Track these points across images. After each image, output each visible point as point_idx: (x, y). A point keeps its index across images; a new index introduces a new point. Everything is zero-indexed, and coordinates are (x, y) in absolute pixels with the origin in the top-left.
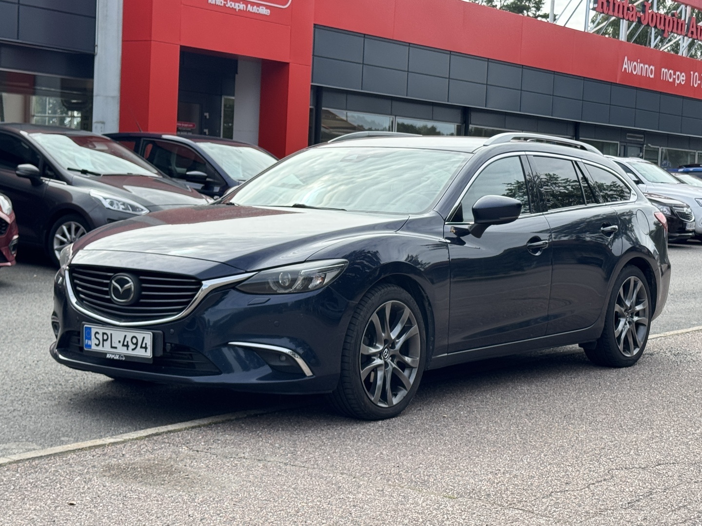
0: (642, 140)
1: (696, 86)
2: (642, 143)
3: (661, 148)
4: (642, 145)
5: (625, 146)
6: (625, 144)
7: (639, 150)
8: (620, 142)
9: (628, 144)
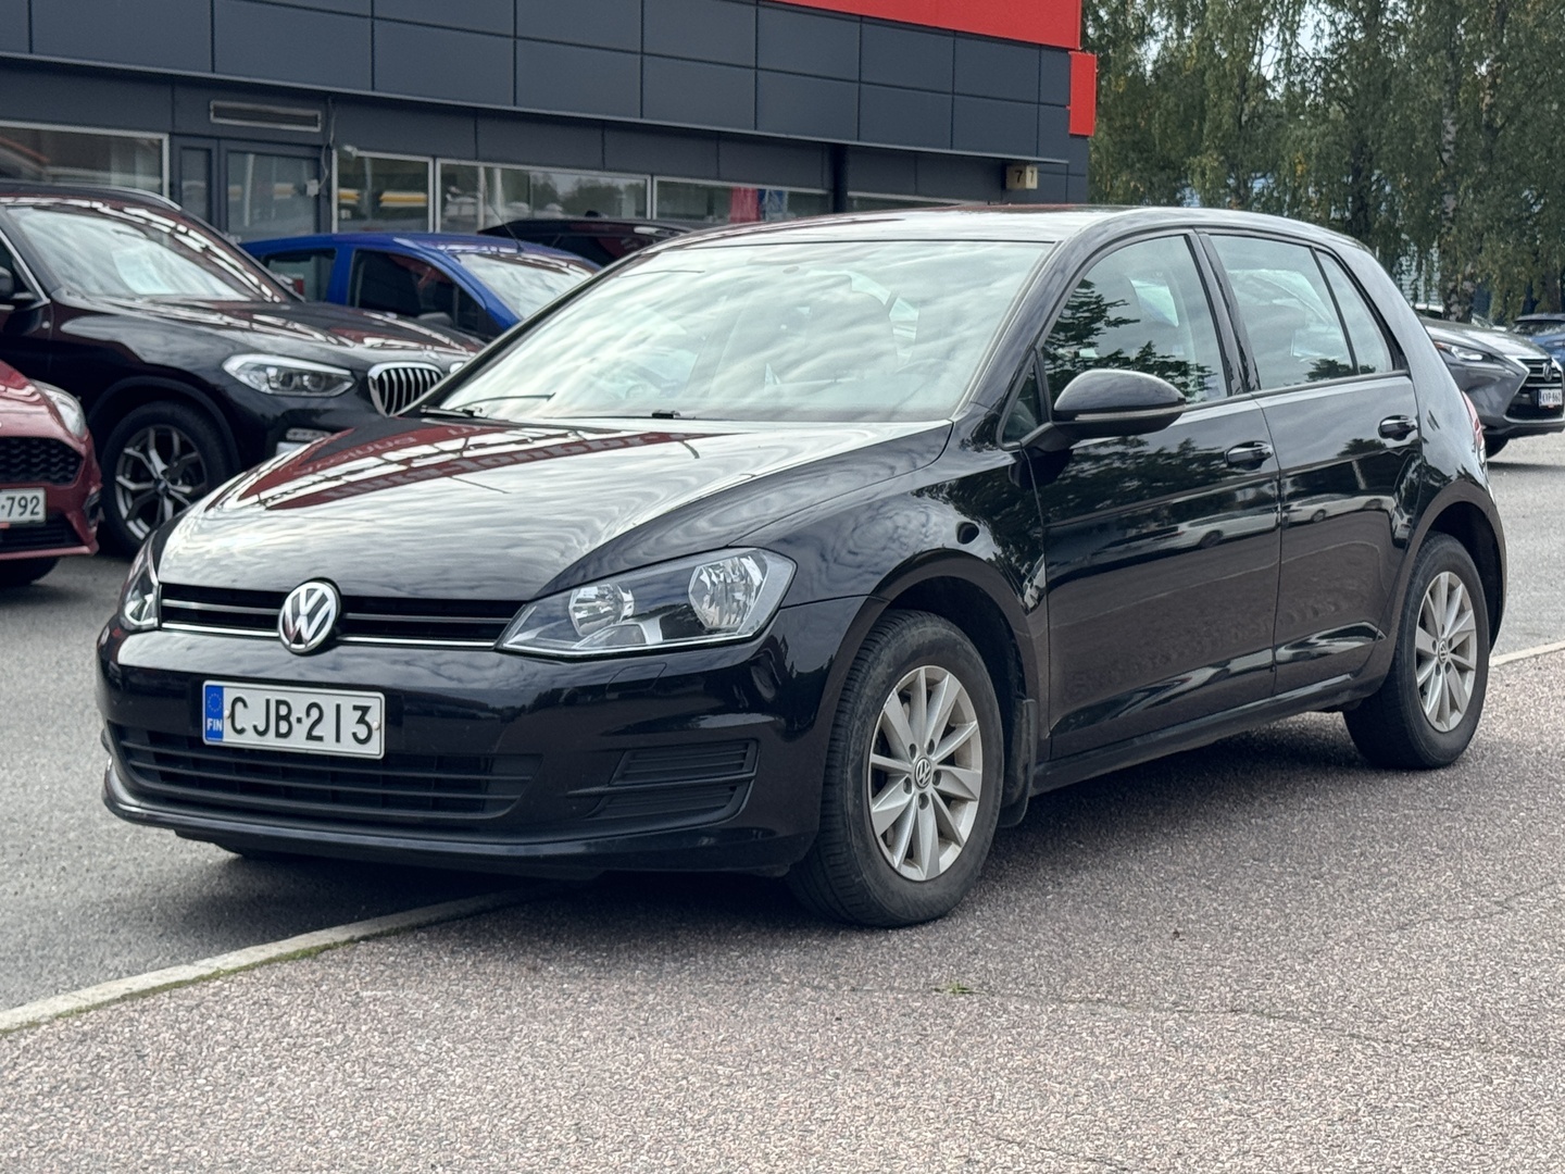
0: (317, 130)
2: (318, 142)
3: (439, 162)
4: (320, 147)
5: (209, 151)
6: (206, 143)
7: (306, 168)
8: (172, 135)
9: (225, 145)
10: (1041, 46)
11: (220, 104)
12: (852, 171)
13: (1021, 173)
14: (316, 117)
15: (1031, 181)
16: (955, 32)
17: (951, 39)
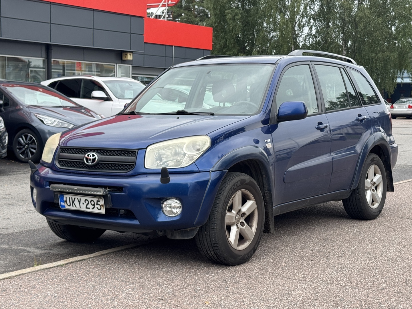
10: (131, 16)
12: (53, 52)
13: (126, 55)
15: (130, 57)
16: (93, 9)
17: (92, 12)
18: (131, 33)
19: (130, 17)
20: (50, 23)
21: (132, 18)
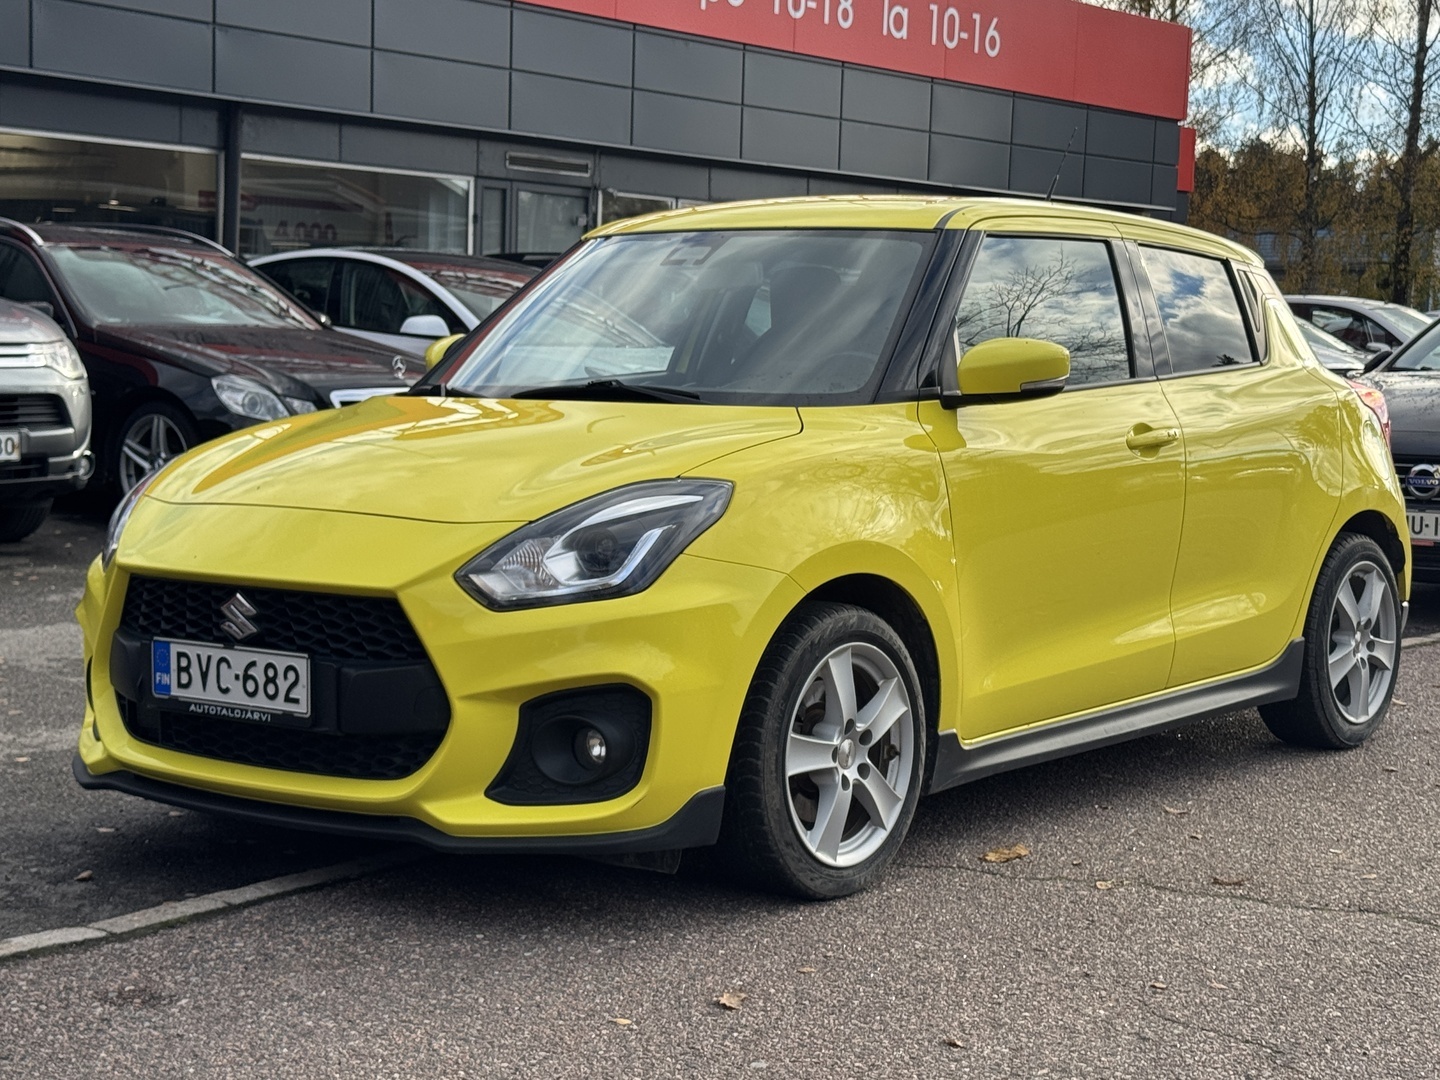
0: (587, 175)
1: (799, 15)
2: (589, 184)
3: (680, 202)
4: (588, 189)
5: (504, 191)
6: (502, 185)
7: (579, 205)
8: (477, 177)
9: (515, 185)
10: (1156, 118)
11: (514, 154)
14: (587, 166)
16: (1088, 105)
17: (1085, 111)
18: (1154, 162)
19: (1153, 122)
20: (1011, 143)
21: (1158, 122)
